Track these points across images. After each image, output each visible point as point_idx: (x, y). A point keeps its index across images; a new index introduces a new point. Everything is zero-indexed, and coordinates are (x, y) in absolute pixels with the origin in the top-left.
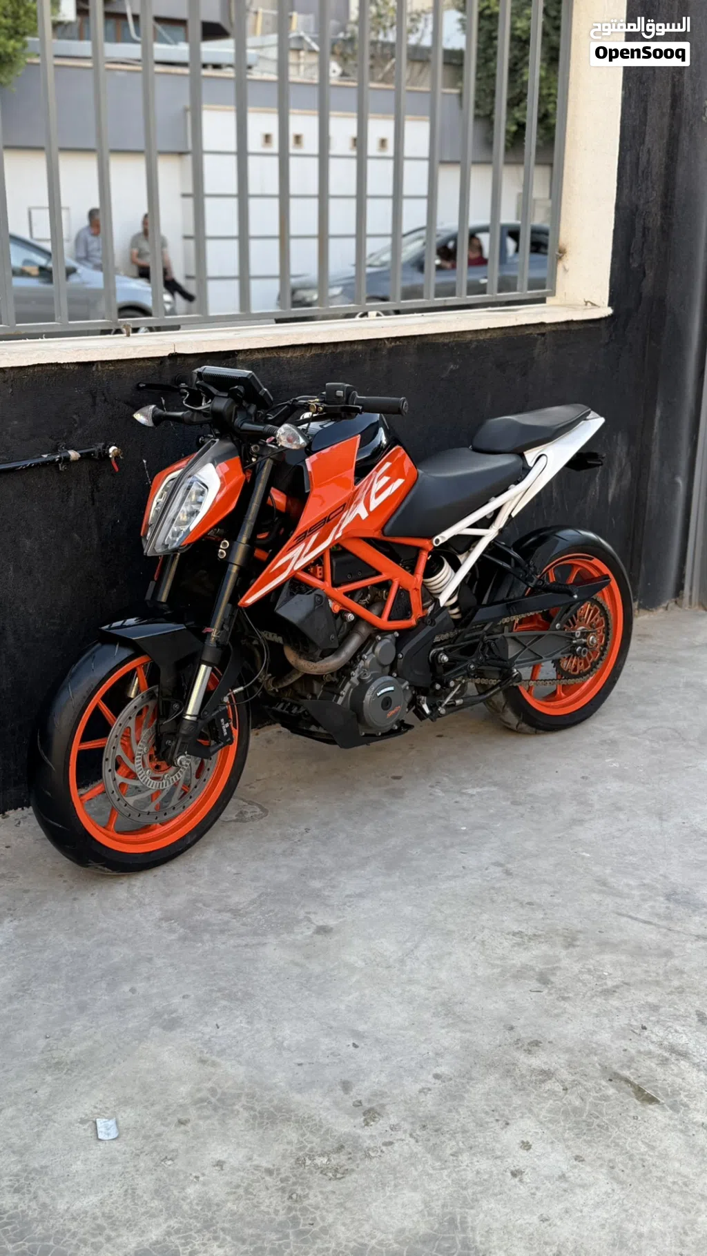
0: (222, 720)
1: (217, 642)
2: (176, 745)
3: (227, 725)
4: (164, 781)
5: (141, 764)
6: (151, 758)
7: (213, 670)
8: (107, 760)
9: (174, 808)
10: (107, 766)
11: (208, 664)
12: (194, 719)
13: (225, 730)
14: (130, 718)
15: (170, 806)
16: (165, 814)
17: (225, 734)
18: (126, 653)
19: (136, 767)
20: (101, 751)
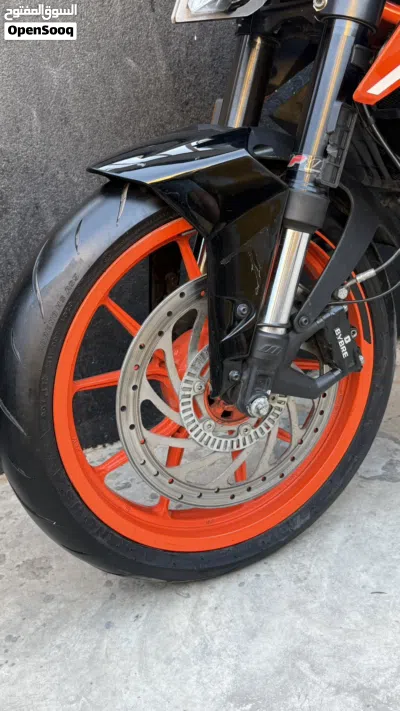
0: (338, 331)
1: (316, 183)
2: (249, 379)
3: (348, 339)
4: (240, 437)
5: (192, 412)
6: (211, 402)
7: (313, 237)
8: (123, 408)
9: (264, 479)
10: (127, 418)
11: (300, 226)
12: (281, 331)
13: (343, 349)
14: (161, 334)
15: (256, 476)
16: (249, 489)
17: (345, 354)
18: (142, 211)
19: (184, 416)
20: (110, 391)
